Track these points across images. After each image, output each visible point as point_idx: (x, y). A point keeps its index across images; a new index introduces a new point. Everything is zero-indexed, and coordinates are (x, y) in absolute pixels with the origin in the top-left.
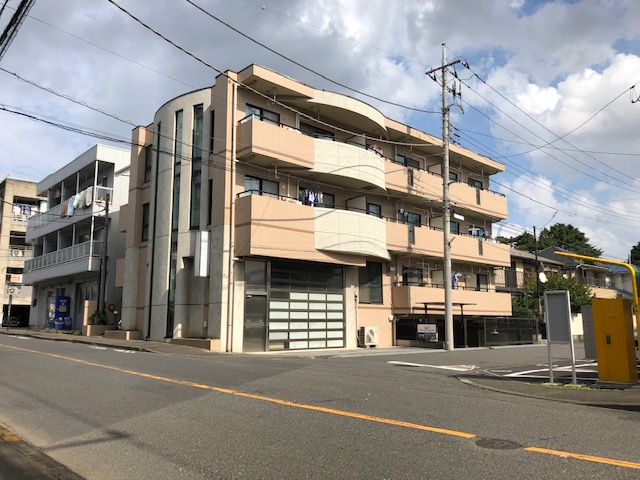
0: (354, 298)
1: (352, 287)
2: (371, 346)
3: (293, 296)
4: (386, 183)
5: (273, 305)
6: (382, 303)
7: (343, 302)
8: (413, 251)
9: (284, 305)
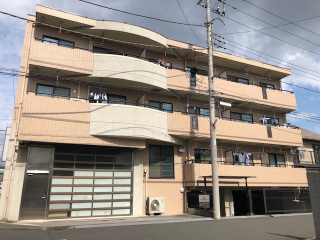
0: (143, 174)
1: (141, 166)
2: (155, 214)
3: (77, 173)
4: (168, 85)
5: (55, 181)
6: (173, 177)
7: (132, 178)
8: (196, 135)
9: (68, 181)
